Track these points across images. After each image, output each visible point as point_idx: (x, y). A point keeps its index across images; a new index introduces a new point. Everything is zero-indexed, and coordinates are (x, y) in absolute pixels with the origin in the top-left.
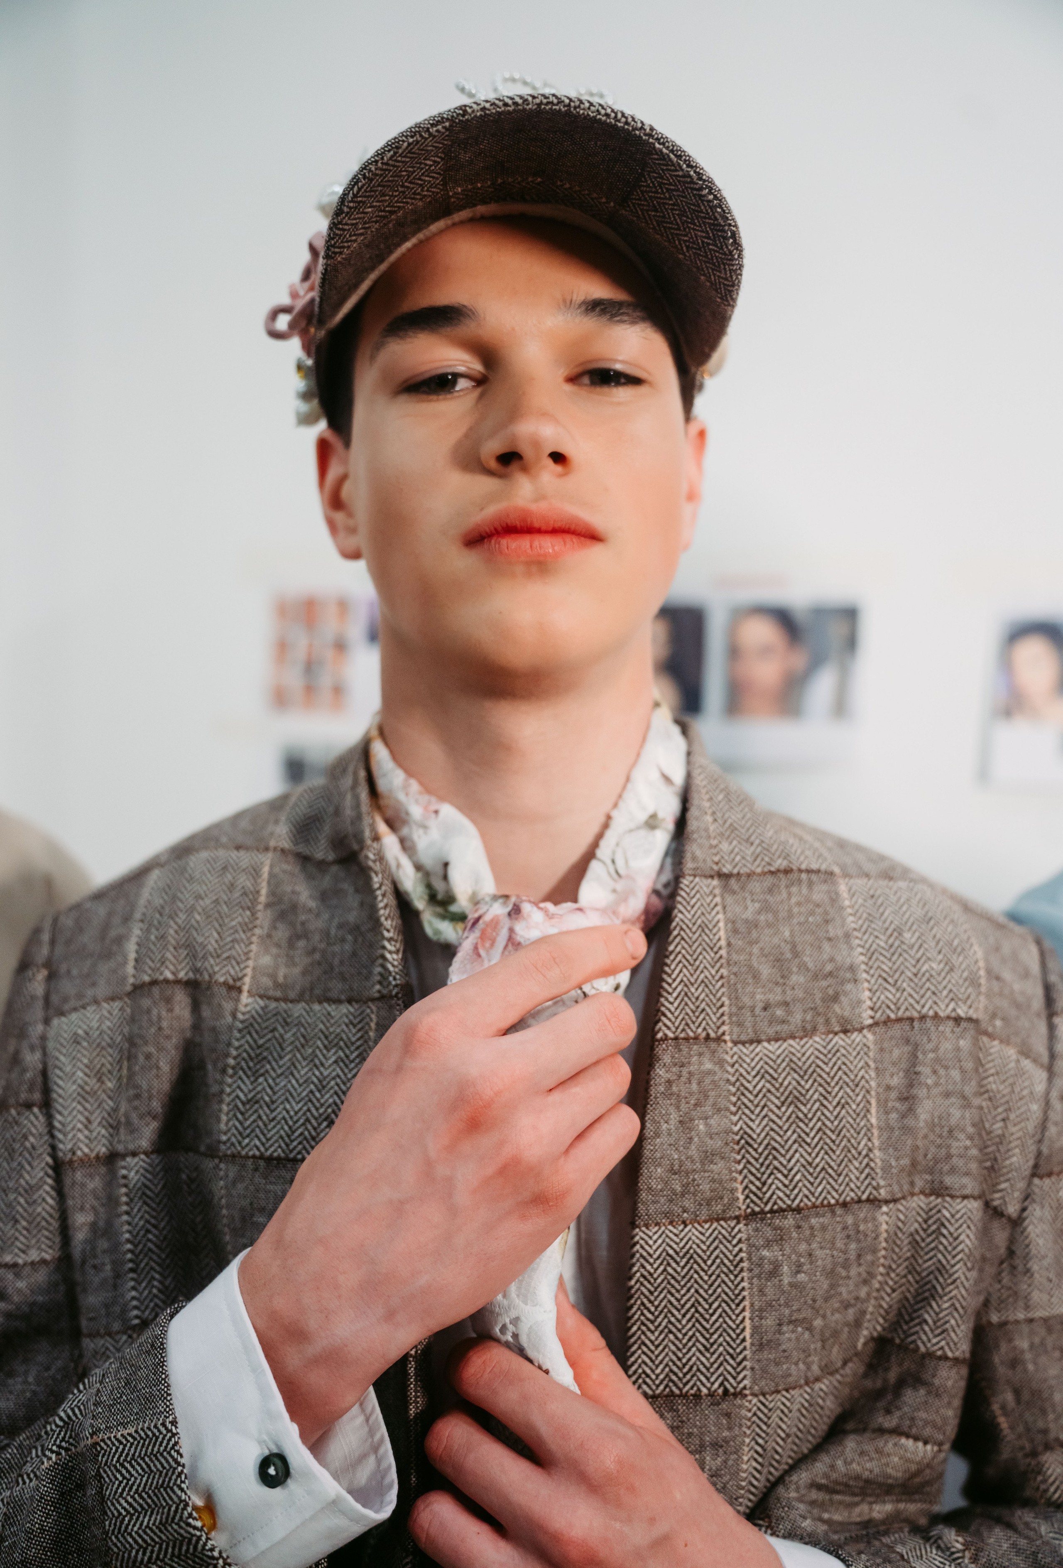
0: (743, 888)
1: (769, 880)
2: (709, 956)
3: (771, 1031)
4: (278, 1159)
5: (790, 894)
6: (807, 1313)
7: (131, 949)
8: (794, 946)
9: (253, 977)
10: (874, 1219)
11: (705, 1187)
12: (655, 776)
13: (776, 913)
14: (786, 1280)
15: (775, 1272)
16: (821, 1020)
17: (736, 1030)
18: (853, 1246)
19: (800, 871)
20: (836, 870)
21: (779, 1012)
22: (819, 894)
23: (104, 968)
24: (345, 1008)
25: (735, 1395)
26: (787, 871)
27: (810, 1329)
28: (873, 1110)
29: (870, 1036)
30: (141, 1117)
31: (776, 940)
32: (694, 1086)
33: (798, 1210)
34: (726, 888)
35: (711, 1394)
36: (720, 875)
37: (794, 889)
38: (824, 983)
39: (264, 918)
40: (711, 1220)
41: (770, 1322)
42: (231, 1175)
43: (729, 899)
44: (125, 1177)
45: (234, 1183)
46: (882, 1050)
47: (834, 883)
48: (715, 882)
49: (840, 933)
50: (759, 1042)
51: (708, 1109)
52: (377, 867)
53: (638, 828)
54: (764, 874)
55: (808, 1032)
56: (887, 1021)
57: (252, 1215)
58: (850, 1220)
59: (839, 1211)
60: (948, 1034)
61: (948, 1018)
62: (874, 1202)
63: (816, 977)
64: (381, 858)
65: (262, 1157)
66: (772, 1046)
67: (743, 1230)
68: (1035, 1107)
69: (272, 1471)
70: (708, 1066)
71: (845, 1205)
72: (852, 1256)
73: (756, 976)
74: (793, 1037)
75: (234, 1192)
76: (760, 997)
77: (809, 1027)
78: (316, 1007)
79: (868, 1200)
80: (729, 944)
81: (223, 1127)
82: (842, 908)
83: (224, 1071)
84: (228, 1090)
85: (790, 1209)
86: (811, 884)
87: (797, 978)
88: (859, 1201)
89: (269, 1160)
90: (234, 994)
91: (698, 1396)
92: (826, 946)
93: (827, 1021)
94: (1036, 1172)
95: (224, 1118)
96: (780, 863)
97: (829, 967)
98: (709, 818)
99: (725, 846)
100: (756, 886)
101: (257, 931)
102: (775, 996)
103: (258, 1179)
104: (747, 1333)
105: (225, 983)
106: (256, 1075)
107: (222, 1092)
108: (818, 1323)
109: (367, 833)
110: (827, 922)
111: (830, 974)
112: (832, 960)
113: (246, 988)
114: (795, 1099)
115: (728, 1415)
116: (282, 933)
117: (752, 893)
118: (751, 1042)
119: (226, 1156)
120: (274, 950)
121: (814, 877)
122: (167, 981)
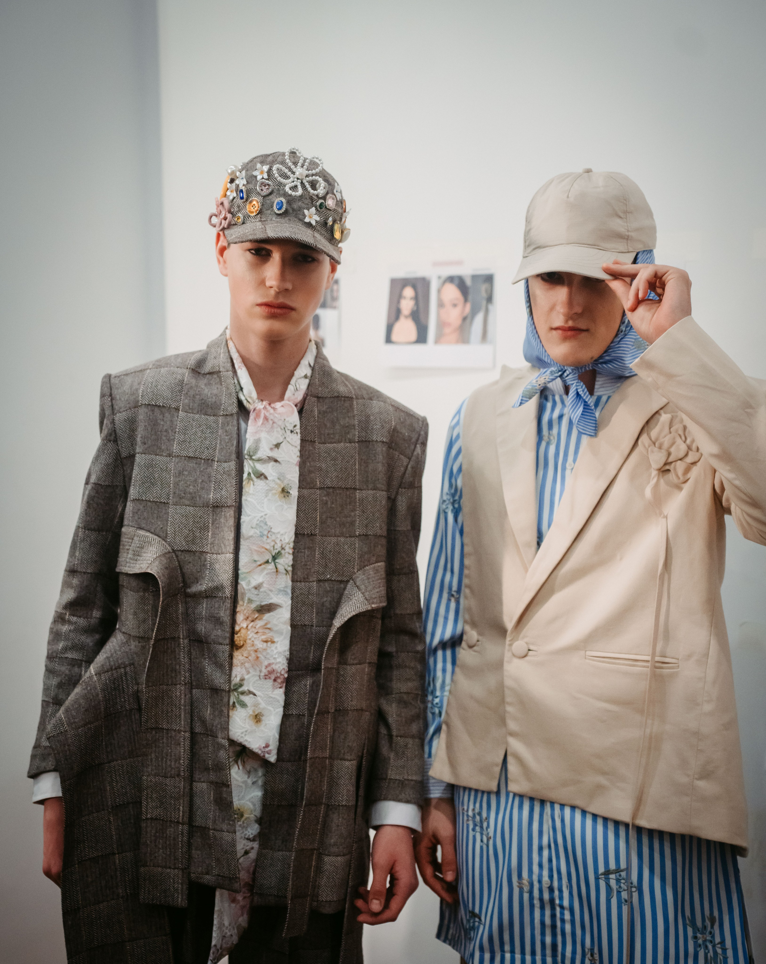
0: (323, 401)
1: (332, 399)
2: (313, 419)
3: (329, 441)
4: (192, 457)
5: (337, 404)
6: (335, 516)
8: (337, 418)
9: (182, 405)
10: (355, 494)
11: (309, 480)
12: (307, 363)
13: (333, 409)
14: (329, 506)
15: (326, 503)
16: (344, 439)
17: (319, 440)
18: (348, 500)
19: (342, 397)
20: (354, 397)
21: (332, 436)
22: (347, 404)
23: (131, 398)
24: (212, 418)
25: (314, 535)
26: (338, 397)
27: (336, 520)
28: (357, 464)
29: (357, 444)
31: (332, 416)
32: (307, 453)
33: (334, 488)
34: (318, 401)
35: (308, 534)
36: (318, 397)
37: (339, 402)
38: (345, 429)
39: (185, 389)
40: (310, 488)
41: (324, 517)
42: (176, 461)
43: (319, 404)
45: (177, 463)
46: (360, 448)
47: (353, 401)
48: (316, 399)
49: (352, 415)
50: (326, 444)
51: (310, 459)
53: (302, 377)
54: (330, 397)
55: (339, 442)
56: (362, 441)
58: (348, 493)
59: (345, 490)
60: (380, 445)
61: (381, 441)
62: (355, 489)
63: (343, 427)
65: (187, 456)
66: (329, 445)
67: (318, 492)
68: (402, 469)
70: (311, 448)
71: (347, 489)
72: (348, 502)
73: (326, 425)
74: (335, 443)
76: (327, 431)
77: (340, 440)
78: (203, 416)
79: (353, 488)
80: (318, 417)
81: (175, 448)
82: (354, 408)
83: (175, 433)
85: (331, 487)
86: (344, 401)
87: (337, 427)
88: (351, 488)
89: (189, 457)
90: (177, 411)
91: (304, 534)
92: (347, 419)
93: (345, 440)
94: (400, 486)
95: (175, 446)
96: (336, 394)
97: (347, 425)
98: (317, 380)
99: (320, 389)
100: (327, 401)
101: (183, 392)
102: (331, 431)
103: (185, 462)
104: (318, 519)
105: (175, 408)
106: (185, 434)
107: (175, 438)
108: (338, 519)
110: (348, 412)
111: (347, 426)
112: (348, 423)
113: (180, 409)
114: (334, 459)
115: (312, 540)
116: (191, 394)
117: (326, 403)
118: (323, 443)
119: (175, 456)
120: (188, 398)
121: (346, 399)
122: (153, 405)
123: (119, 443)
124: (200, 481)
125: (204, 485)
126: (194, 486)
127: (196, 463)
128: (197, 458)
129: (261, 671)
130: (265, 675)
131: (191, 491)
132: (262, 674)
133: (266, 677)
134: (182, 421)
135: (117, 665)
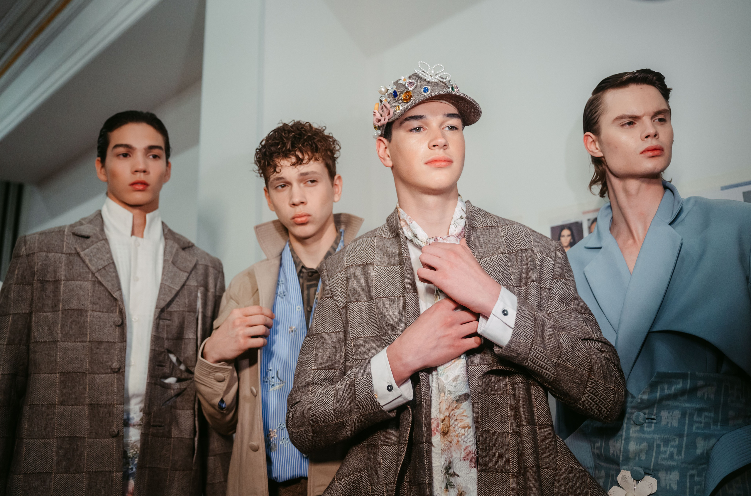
0: (476, 231)
1: (482, 228)
3: (486, 256)
4: (388, 297)
5: (487, 231)
7: (345, 259)
8: (489, 240)
9: (376, 262)
13: (484, 235)
16: (496, 252)
17: (478, 257)
19: (490, 226)
20: (499, 225)
22: (494, 231)
23: (339, 265)
24: (398, 266)
26: (486, 227)
28: (510, 269)
29: (507, 254)
30: (352, 294)
31: (485, 240)
34: (473, 230)
36: (472, 227)
37: (488, 230)
38: (496, 245)
39: (376, 250)
42: (377, 303)
43: (474, 232)
44: (349, 307)
46: (510, 257)
47: (498, 228)
49: (500, 236)
52: (401, 233)
53: (459, 219)
55: (494, 254)
56: (511, 252)
57: (383, 309)
61: (524, 249)
63: (494, 244)
64: (403, 232)
65: (384, 297)
66: (486, 259)
69: (389, 388)
73: (481, 247)
74: (491, 256)
75: (378, 306)
76: (483, 250)
79: (512, 286)
80: (474, 241)
82: (500, 232)
83: (373, 281)
84: (374, 285)
86: (492, 229)
87: (490, 245)
88: (510, 286)
90: (373, 265)
92: (497, 239)
93: (498, 252)
95: (374, 291)
96: (485, 225)
99: (473, 222)
100: (479, 230)
101: (375, 253)
102: (486, 249)
103: (384, 302)
105: (370, 264)
106: (380, 281)
109: (400, 227)
110: (496, 235)
111: (498, 243)
113: (375, 264)
114: (493, 267)
116: (381, 253)
117: (478, 232)
118: (482, 258)
119: (375, 299)
120: (380, 256)
121: (493, 228)
122: (355, 265)
123: (335, 298)
124: (397, 313)
125: (400, 316)
126: (393, 319)
127: (391, 301)
128: (391, 297)
129: (461, 454)
130: (464, 457)
131: (391, 323)
132: (462, 456)
133: (465, 459)
134: (377, 272)
135: (354, 470)
